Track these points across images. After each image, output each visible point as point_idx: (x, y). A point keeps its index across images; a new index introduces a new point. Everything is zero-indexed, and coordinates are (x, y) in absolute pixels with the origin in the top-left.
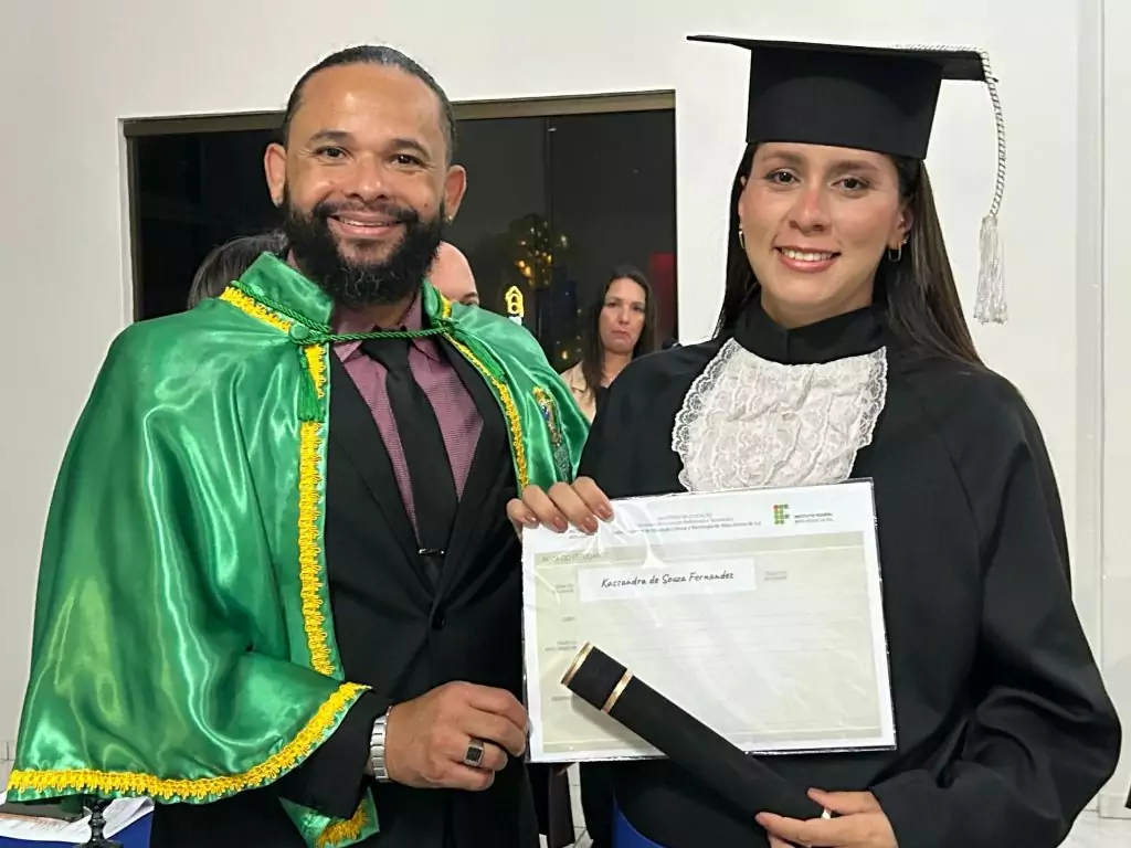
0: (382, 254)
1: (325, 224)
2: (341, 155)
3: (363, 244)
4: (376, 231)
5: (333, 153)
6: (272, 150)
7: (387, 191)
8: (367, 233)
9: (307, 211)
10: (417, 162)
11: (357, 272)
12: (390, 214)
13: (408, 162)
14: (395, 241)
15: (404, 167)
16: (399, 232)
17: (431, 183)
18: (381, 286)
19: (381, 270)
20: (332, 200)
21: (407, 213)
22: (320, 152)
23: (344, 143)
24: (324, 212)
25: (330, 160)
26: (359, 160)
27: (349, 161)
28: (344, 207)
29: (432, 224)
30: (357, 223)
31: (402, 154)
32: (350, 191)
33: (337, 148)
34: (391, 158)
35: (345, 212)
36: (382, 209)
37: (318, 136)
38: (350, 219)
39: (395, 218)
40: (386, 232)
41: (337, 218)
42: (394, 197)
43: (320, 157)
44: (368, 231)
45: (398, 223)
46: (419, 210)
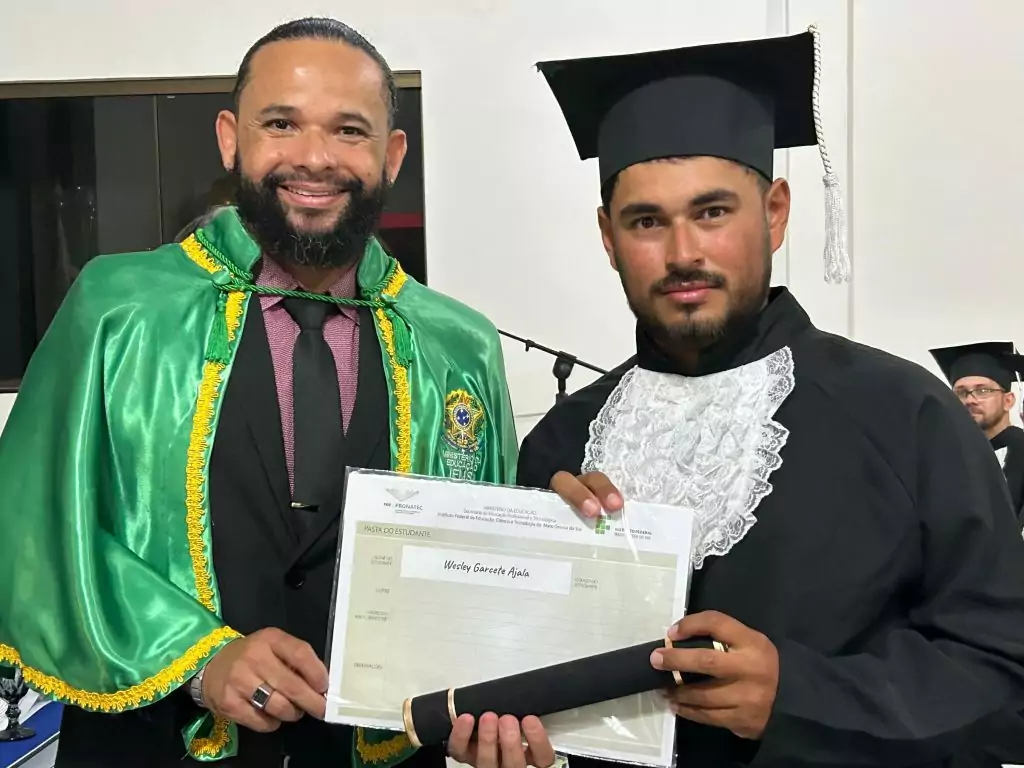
0: (328, 222)
1: (275, 193)
2: (289, 127)
3: (311, 213)
4: (324, 200)
5: (282, 124)
6: (223, 117)
7: (333, 162)
8: (314, 202)
9: (257, 180)
10: (360, 132)
11: (305, 239)
12: (336, 184)
13: (352, 133)
14: (340, 209)
15: (347, 137)
16: (344, 200)
17: (373, 151)
18: (327, 252)
19: (327, 237)
20: (281, 170)
21: (351, 183)
22: (268, 124)
23: (291, 116)
24: (273, 182)
25: (280, 131)
26: (305, 132)
27: (297, 133)
28: (293, 178)
29: (375, 191)
30: (305, 193)
31: (346, 126)
32: (298, 162)
33: (285, 120)
34: (336, 130)
35: (293, 183)
36: (328, 178)
37: (267, 110)
38: (298, 188)
39: (340, 187)
40: (332, 201)
41: (285, 188)
42: (338, 166)
43: (270, 129)
44: (315, 201)
45: (343, 191)
46: (363, 179)
